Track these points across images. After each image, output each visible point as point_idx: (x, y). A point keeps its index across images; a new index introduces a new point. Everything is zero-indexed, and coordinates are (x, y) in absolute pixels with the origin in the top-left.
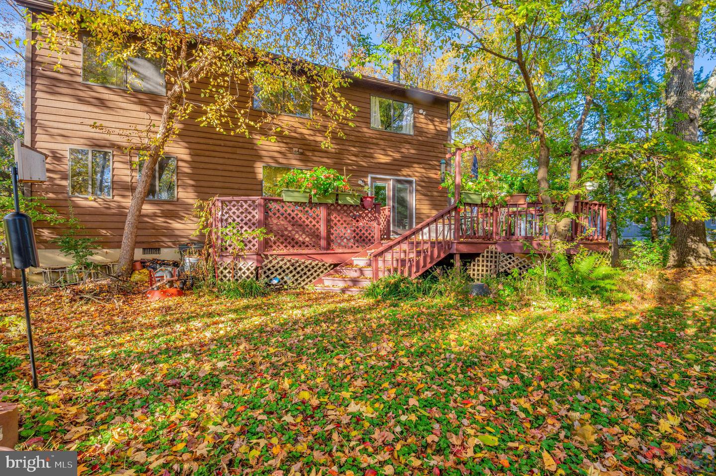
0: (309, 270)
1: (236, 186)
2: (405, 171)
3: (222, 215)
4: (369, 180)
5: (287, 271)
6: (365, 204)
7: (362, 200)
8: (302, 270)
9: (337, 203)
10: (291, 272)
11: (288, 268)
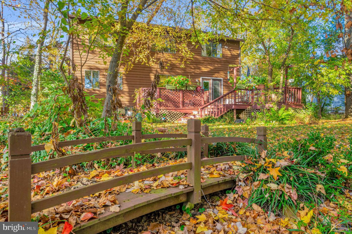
0: (176, 115)
1: (145, 84)
2: (216, 75)
3: (144, 94)
4: (201, 79)
5: (168, 115)
6: (198, 90)
7: (196, 88)
8: (173, 115)
9: (186, 89)
10: (169, 116)
11: (168, 114)
